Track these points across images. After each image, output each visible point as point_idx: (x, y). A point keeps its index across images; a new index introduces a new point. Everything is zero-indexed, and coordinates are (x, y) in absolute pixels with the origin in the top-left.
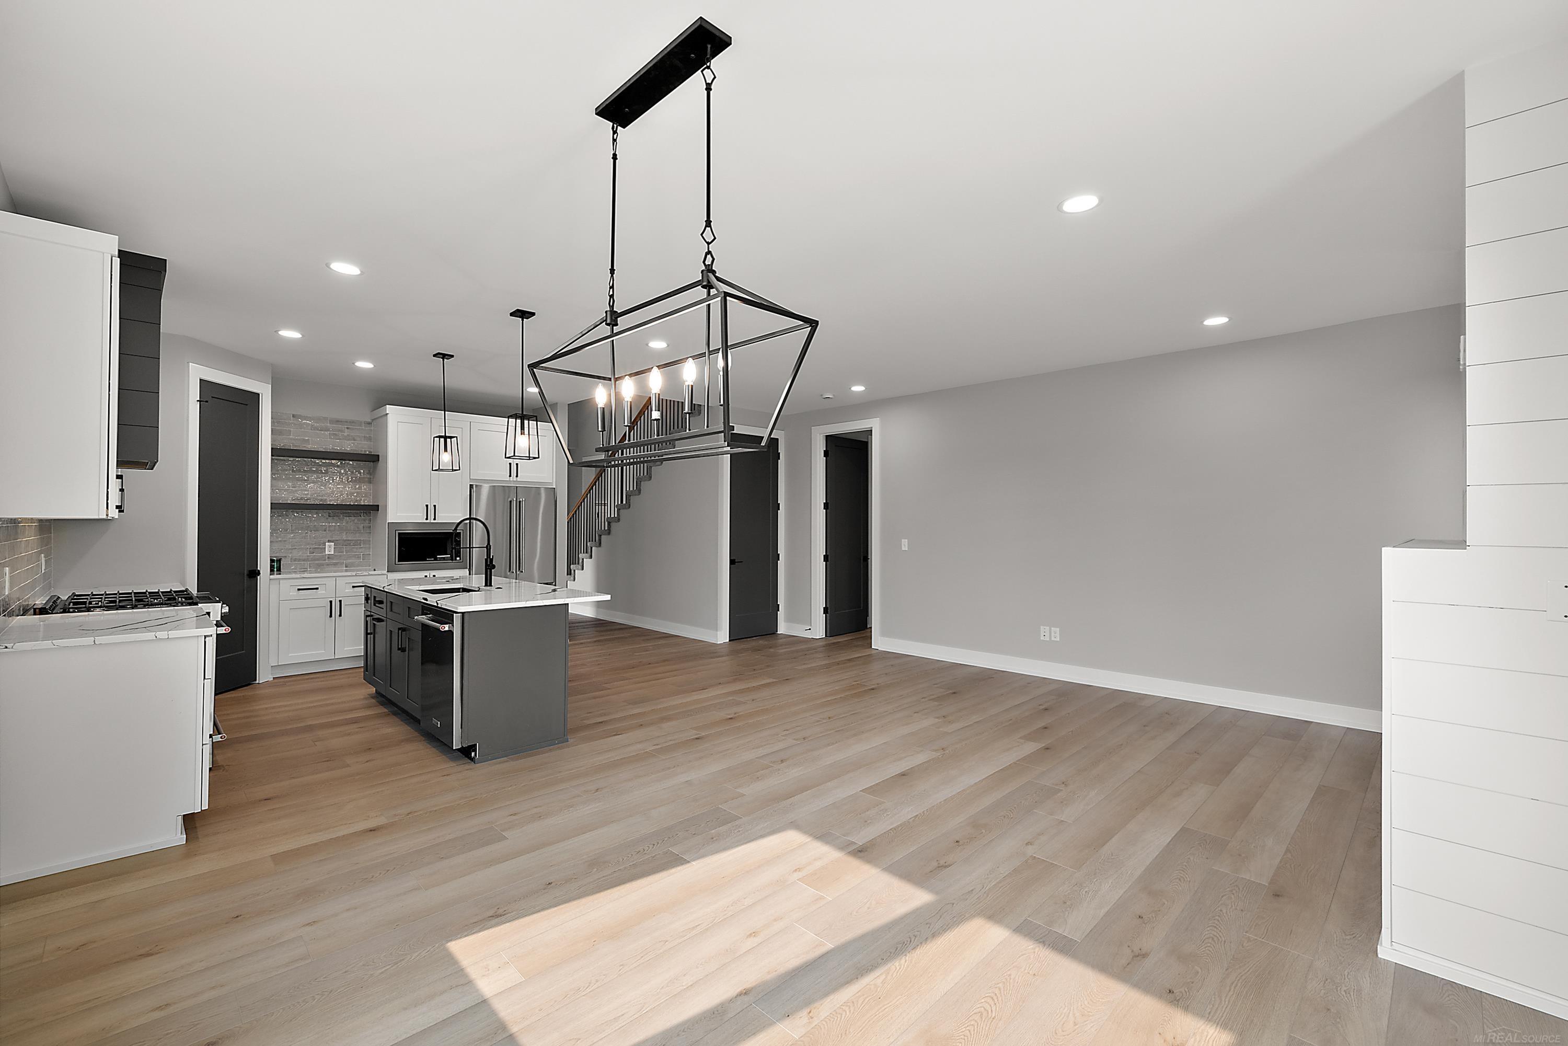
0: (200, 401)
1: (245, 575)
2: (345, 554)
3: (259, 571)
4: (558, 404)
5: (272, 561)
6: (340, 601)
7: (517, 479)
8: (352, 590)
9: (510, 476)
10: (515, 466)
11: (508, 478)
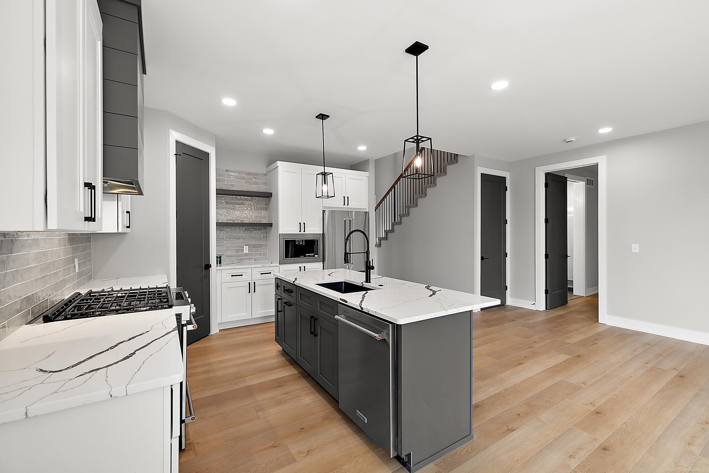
0: (176, 155)
1: (203, 267)
2: (254, 253)
3: (211, 265)
4: (370, 159)
5: (217, 257)
6: (254, 283)
7: (348, 207)
8: (260, 276)
9: (344, 205)
10: (347, 198)
11: (343, 206)
